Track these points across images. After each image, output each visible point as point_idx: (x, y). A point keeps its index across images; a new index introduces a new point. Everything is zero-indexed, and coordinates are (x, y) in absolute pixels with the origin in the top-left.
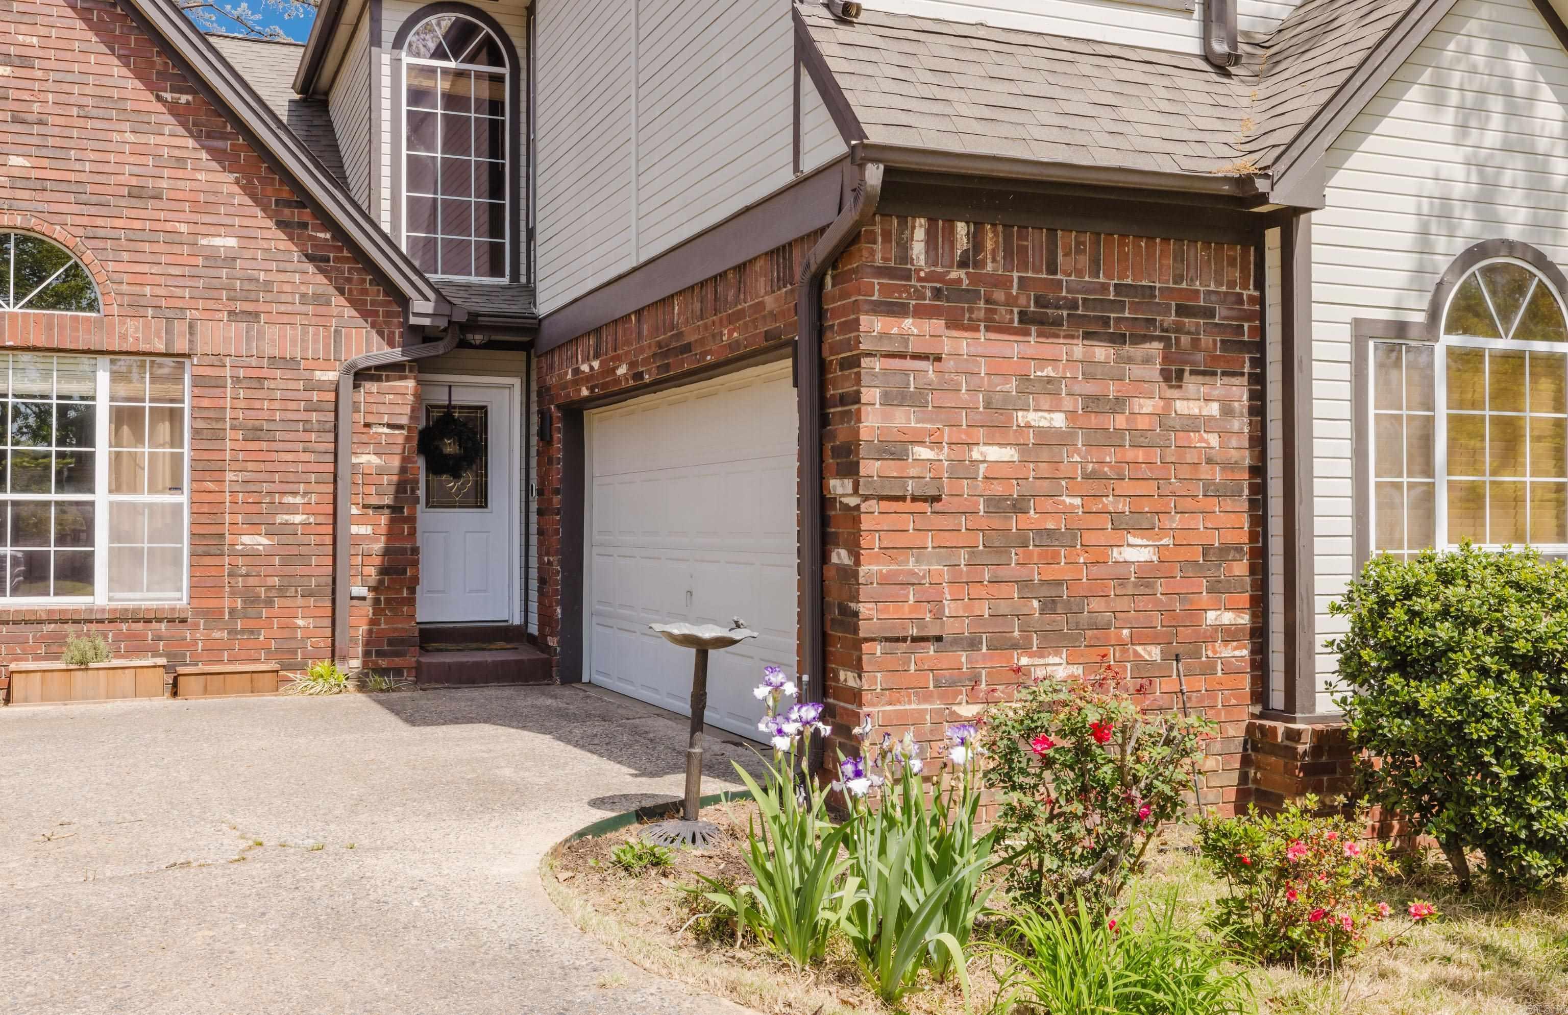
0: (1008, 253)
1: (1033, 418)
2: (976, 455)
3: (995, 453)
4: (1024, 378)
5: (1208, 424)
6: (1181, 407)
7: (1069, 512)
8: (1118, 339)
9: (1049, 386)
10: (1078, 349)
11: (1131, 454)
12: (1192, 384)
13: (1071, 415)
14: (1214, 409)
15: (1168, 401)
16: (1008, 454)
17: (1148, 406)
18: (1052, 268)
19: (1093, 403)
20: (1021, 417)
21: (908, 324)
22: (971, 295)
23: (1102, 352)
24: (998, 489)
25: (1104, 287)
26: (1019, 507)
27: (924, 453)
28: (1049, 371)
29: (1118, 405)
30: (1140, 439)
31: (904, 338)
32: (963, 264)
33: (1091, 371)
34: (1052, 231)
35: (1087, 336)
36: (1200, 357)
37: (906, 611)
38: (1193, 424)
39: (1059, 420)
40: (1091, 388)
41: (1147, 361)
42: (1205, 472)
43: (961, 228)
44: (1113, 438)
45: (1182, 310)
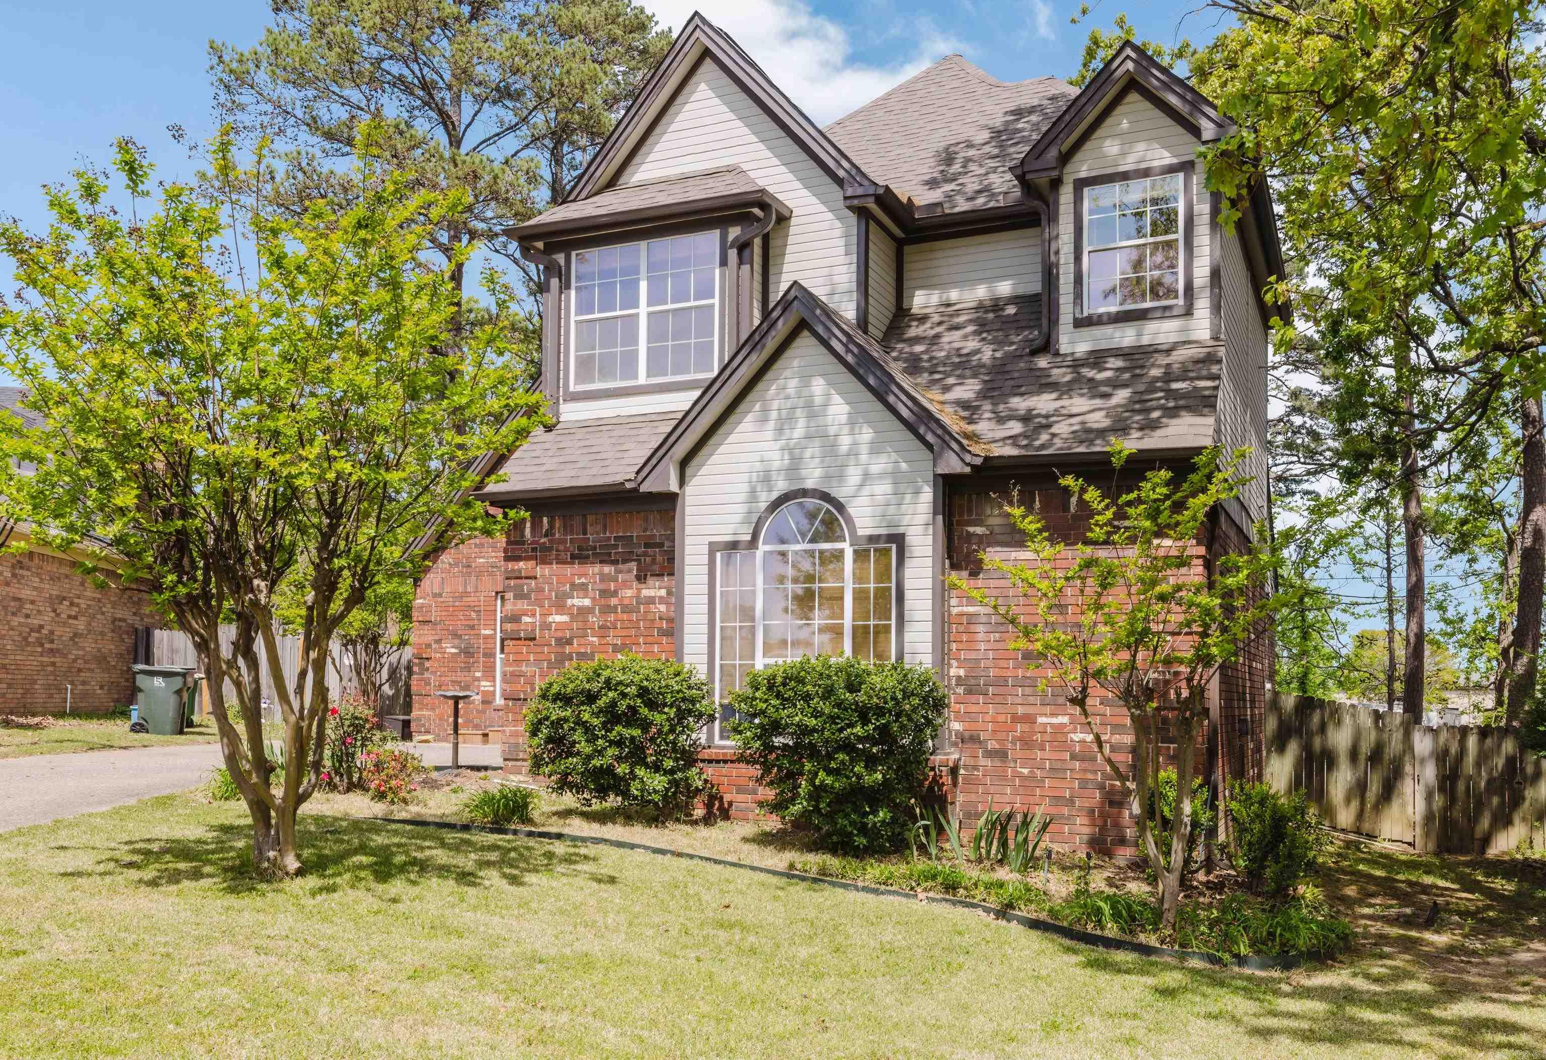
0: (565, 527)
1: (577, 602)
2: (550, 619)
3: (558, 618)
4: (573, 585)
5: (662, 600)
6: (645, 593)
7: (592, 644)
8: (615, 562)
9: (583, 587)
10: (597, 568)
11: (620, 616)
12: (651, 581)
13: (593, 599)
14: (663, 592)
15: (639, 590)
16: (565, 618)
17: (629, 593)
18: (585, 533)
19: (605, 593)
20: (569, 602)
21: (521, 564)
22: (550, 549)
23: (608, 569)
24: (559, 634)
25: (609, 538)
26: (569, 642)
27: (526, 619)
28: (583, 580)
29: (615, 593)
30: (627, 609)
31: (520, 571)
32: (546, 535)
33: (604, 578)
34: (585, 516)
35: (601, 562)
36: (656, 568)
37: (519, 687)
38: (651, 601)
39: (587, 602)
40: (602, 587)
41: (630, 571)
42: (657, 623)
43: (545, 520)
44: (613, 609)
45: (647, 545)
